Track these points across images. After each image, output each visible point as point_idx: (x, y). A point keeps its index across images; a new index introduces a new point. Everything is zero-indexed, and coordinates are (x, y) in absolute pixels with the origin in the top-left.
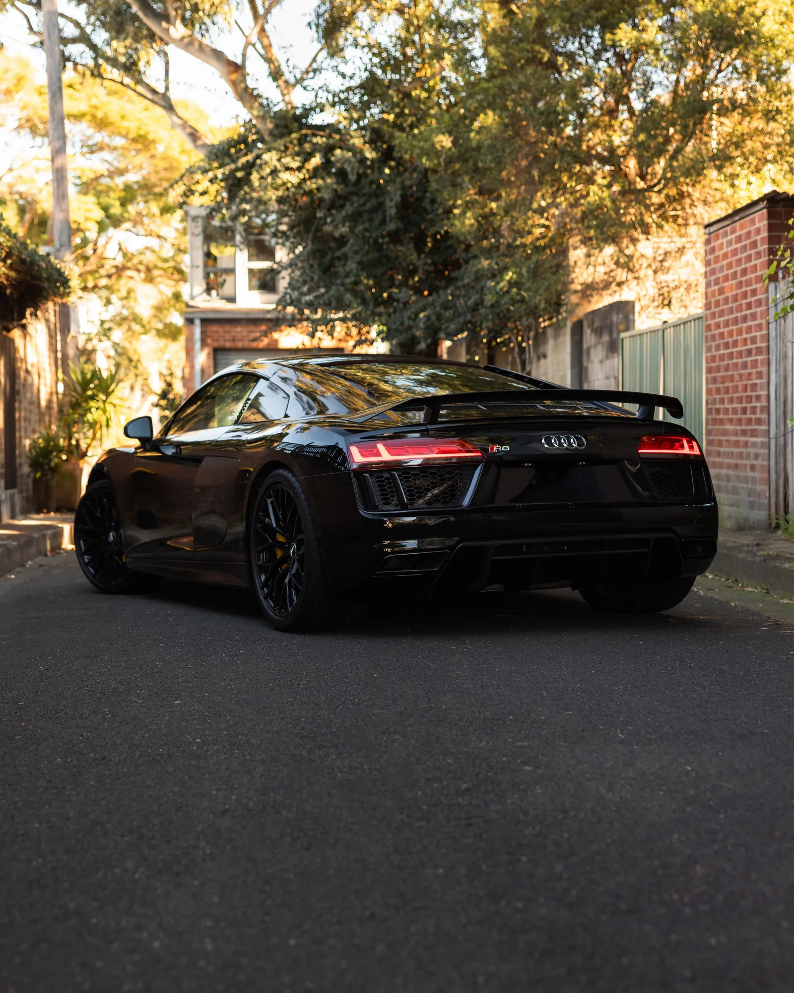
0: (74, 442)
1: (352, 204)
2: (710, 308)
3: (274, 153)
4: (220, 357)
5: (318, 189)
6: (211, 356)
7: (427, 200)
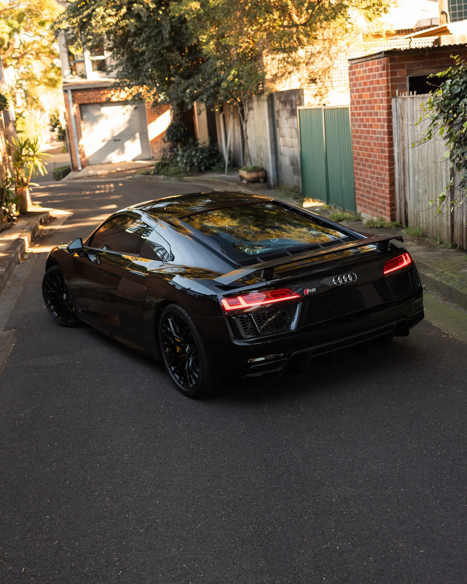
0: (20, 178)
1: (145, 33)
2: (354, 104)
3: (101, 7)
4: (83, 108)
5: (127, 25)
6: (79, 108)
7: (184, 28)
